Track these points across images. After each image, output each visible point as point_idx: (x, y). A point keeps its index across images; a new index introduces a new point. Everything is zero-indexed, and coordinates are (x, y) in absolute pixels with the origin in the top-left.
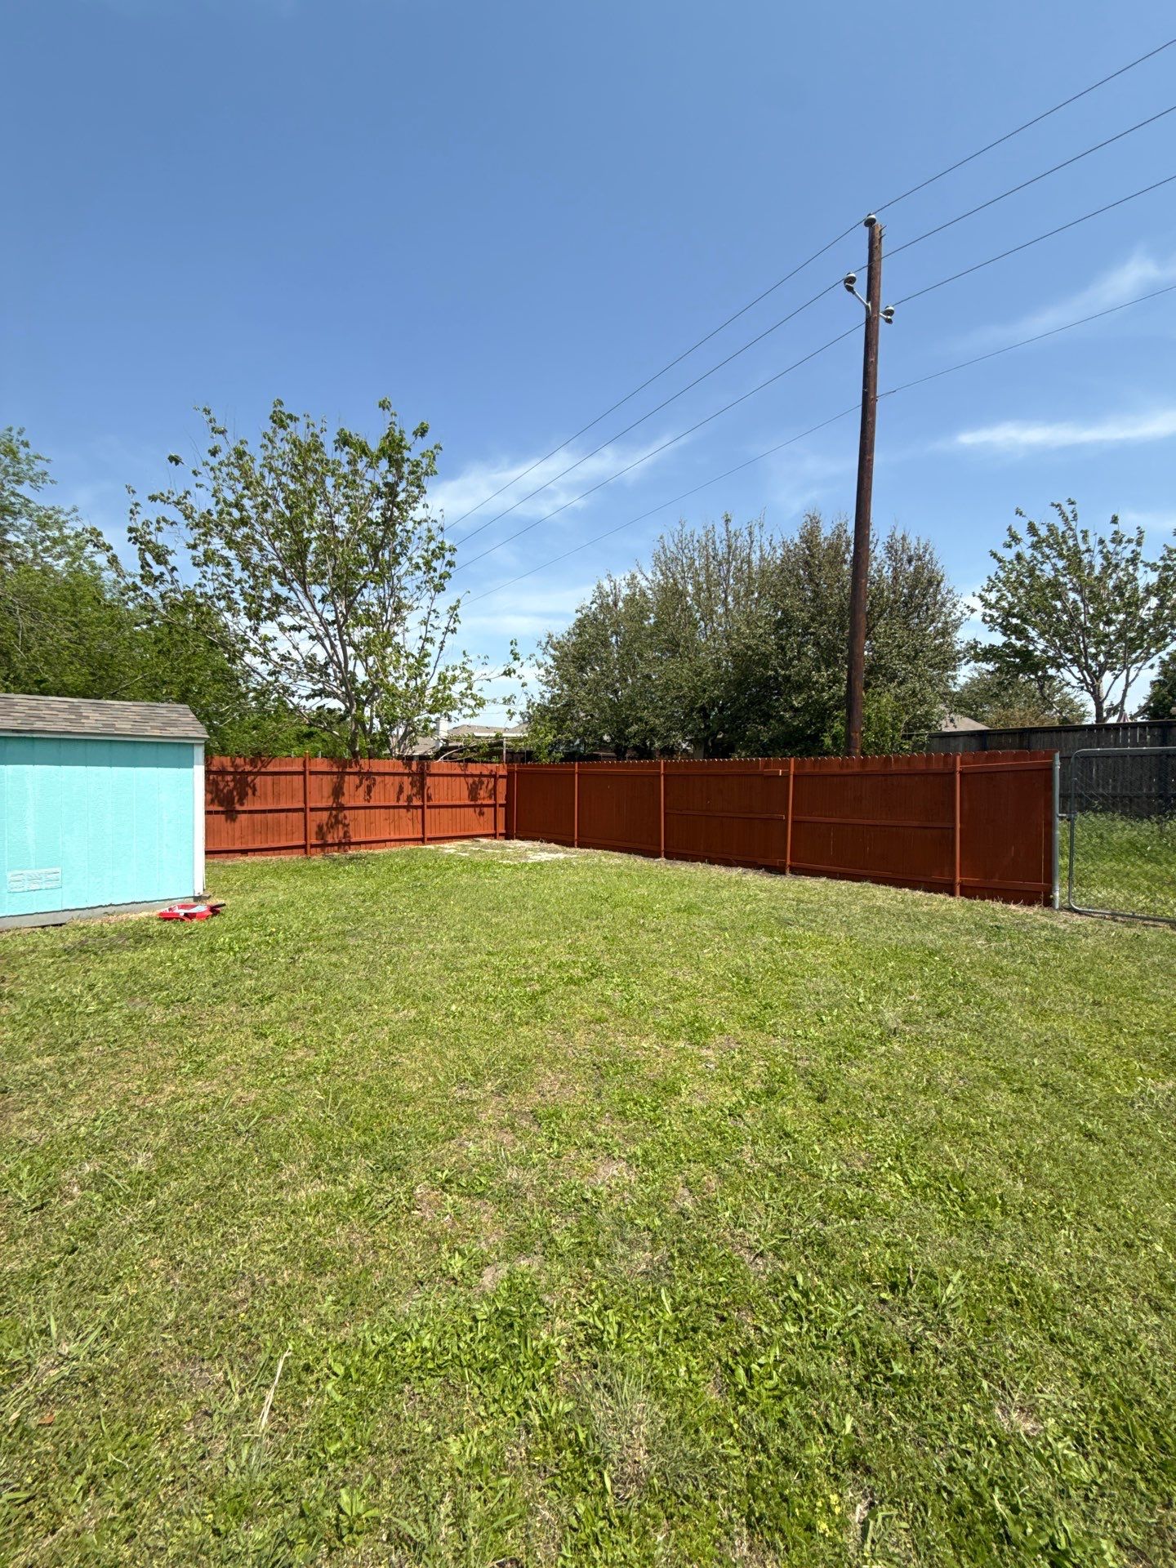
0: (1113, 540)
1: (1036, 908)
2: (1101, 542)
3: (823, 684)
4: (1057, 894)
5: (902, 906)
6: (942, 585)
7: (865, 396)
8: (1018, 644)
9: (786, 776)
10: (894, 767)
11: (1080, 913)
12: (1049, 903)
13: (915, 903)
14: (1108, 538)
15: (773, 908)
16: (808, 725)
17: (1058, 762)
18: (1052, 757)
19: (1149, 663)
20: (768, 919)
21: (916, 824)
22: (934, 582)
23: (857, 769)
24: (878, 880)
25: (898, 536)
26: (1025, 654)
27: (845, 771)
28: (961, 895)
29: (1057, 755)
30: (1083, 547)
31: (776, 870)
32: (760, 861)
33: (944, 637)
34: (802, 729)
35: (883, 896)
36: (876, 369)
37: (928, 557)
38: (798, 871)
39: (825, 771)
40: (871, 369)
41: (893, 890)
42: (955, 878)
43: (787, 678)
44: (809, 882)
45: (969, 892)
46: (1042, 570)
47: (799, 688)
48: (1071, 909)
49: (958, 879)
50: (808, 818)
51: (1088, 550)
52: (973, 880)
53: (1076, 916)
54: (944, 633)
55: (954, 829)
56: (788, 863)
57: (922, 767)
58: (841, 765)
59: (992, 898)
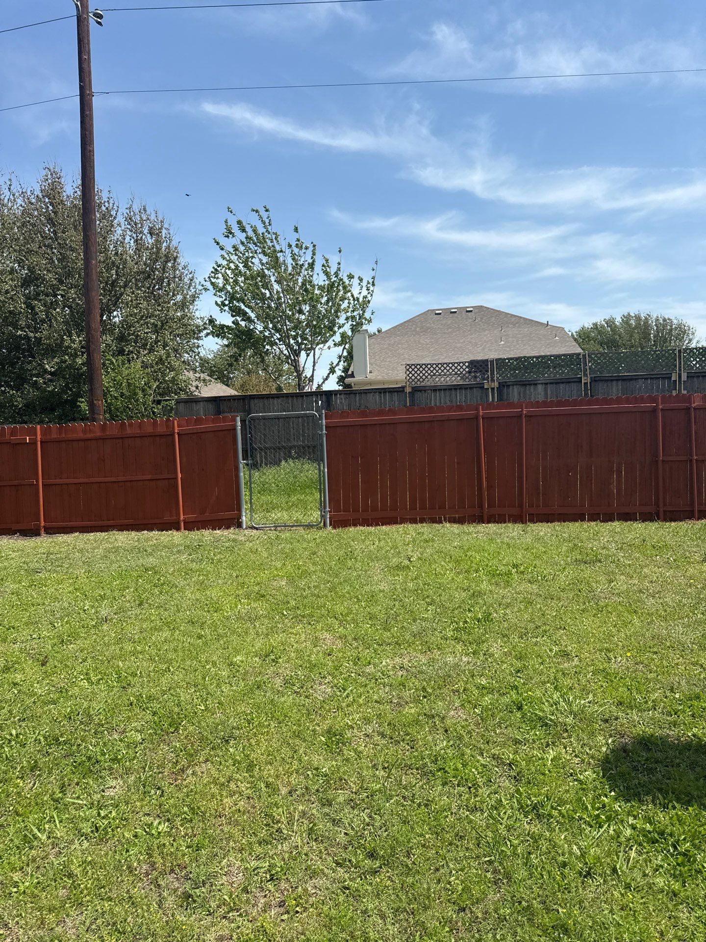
0: (297, 246)
1: (232, 530)
2: (290, 246)
3: (75, 349)
4: (244, 518)
5: (136, 544)
6: (178, 260)
7: (82, 89)
8: (243, 324)
9: (33, 443)
10: (129, 431)
11: (257, 529)
12: (239, 525)
13: (147, 540)
14: (294, 244)
15: (24, 563)
16: (64, 390)
17: (239, 424)
18: (235, 421)
19: (327, 345)
20: (18, 571)
21: (149, 477)
22: (171, 257)
23: (98, 434)
24: (122, 528)
25: (136, 208)
26: (249, 333)
27: (89, 436)
28: (185, 529)
29: (238, 419)
30: (278, 248)
31: (31, 532)
32: (15, 527)
33: (183, 309)
34: (58, 394)
35: (122, 538)
36: (89, 66)
37: (164, 231)
38: (51, 531)
39: (70, 436)
40: (85, 66)
41: (133, 533)
42: (180, 517)
43: (39, 341)
44: (61, 538)
45: (190, 526)
46: (252, 263)
47: (51, 351)
48: (253, 528)
49: (182, 518)
50: (58, 481)
51: (281, 251)
52: (192, 517)
53: (255, 531)
54: (183, 305)
55: (176, 478)
56: (43, 524)
57: (150, 430)
58: (85, 431)
59: (204, 528)
